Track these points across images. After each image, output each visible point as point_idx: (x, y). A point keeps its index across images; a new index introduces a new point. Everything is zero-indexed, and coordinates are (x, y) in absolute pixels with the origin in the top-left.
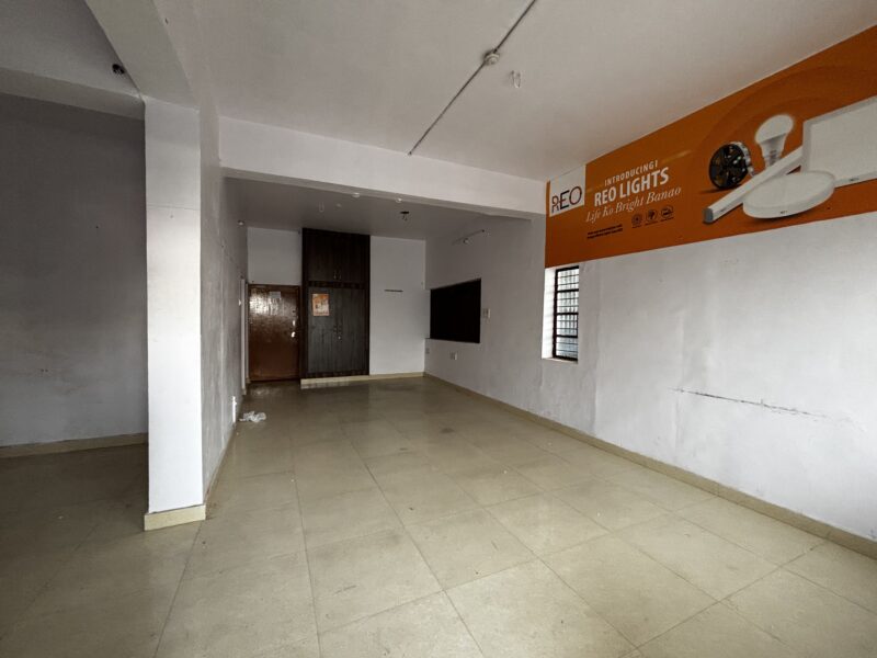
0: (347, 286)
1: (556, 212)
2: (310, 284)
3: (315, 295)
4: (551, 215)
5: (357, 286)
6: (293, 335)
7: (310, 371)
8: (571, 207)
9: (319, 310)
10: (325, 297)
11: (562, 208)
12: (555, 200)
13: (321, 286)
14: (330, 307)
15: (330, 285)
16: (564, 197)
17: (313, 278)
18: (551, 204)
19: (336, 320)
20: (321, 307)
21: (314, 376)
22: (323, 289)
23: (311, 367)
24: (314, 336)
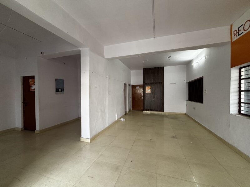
0: (156, 83)
1: (236, 38)
2: (145, 84)
3: (147, 87)
4: (233, 40)
5: (159, 83)
6: (142, 98)
7: (145, 109)
8: (245, 32)
9: (148, 91)
10: (150, 87)
11: (239, 35)
12: (235, 32)
13: (148, 84)
14: (151, 90)
15: (151, 84)
16: (240, 29)
17: (146, 82)
18: (233, 35)
19: (153, 94)
20: (148, 90)
21: (146, 110)
22: (149, 85)
23: (146, 108)
24: (146, 98)
